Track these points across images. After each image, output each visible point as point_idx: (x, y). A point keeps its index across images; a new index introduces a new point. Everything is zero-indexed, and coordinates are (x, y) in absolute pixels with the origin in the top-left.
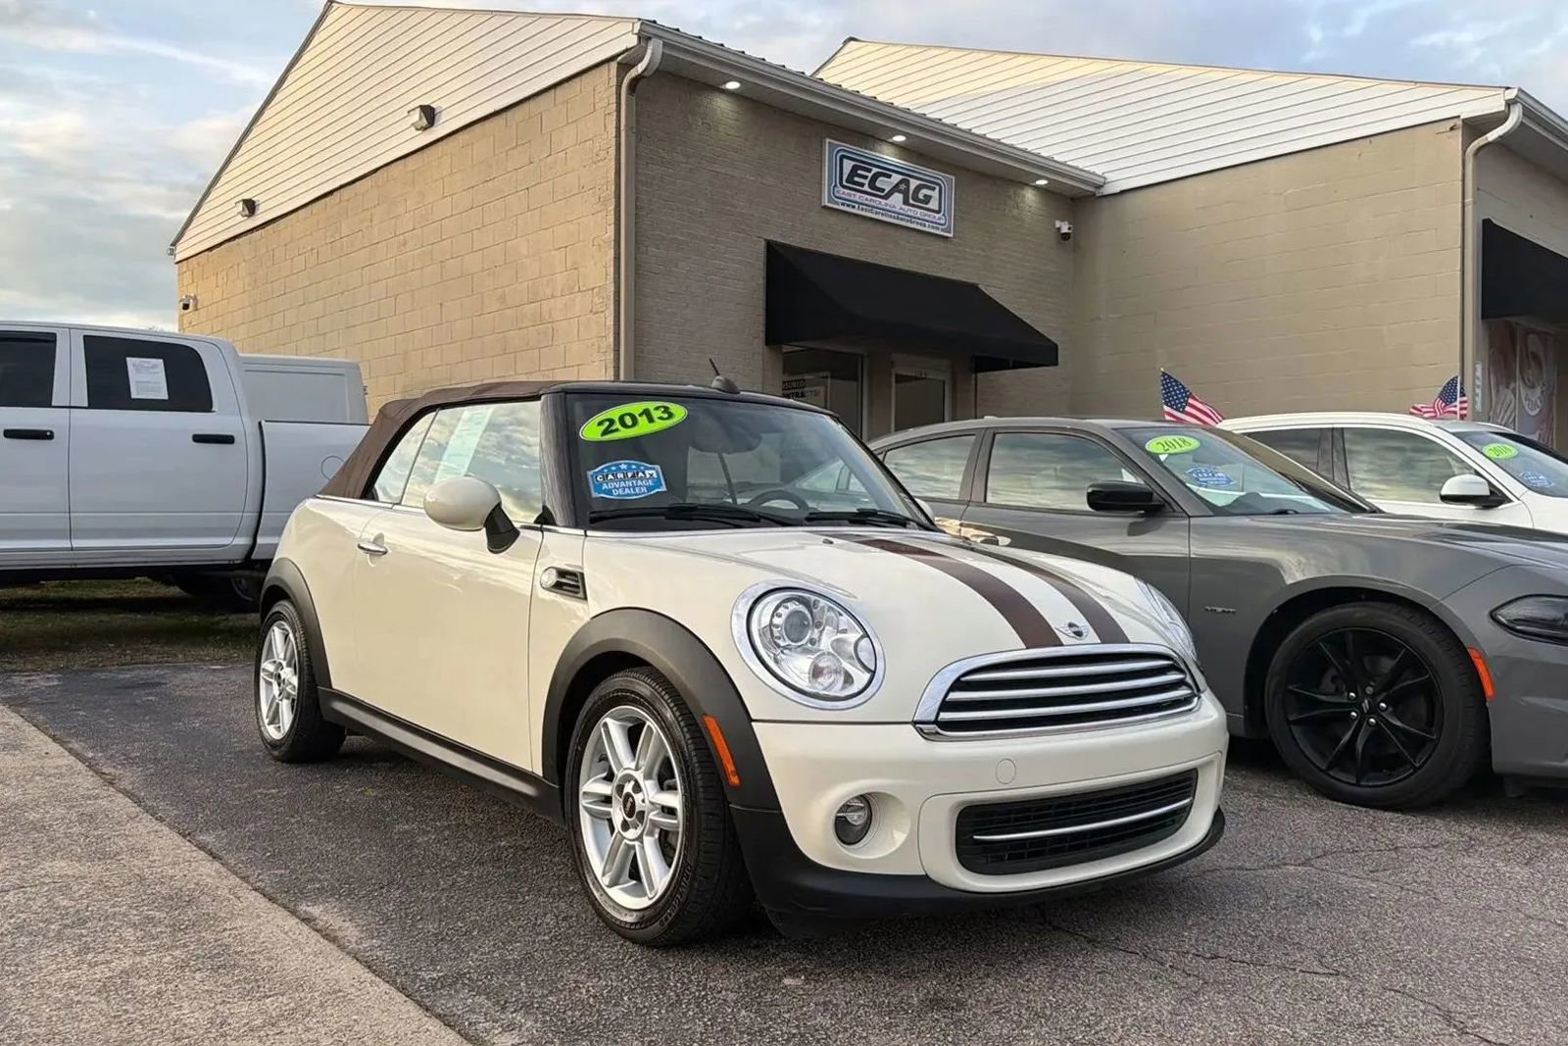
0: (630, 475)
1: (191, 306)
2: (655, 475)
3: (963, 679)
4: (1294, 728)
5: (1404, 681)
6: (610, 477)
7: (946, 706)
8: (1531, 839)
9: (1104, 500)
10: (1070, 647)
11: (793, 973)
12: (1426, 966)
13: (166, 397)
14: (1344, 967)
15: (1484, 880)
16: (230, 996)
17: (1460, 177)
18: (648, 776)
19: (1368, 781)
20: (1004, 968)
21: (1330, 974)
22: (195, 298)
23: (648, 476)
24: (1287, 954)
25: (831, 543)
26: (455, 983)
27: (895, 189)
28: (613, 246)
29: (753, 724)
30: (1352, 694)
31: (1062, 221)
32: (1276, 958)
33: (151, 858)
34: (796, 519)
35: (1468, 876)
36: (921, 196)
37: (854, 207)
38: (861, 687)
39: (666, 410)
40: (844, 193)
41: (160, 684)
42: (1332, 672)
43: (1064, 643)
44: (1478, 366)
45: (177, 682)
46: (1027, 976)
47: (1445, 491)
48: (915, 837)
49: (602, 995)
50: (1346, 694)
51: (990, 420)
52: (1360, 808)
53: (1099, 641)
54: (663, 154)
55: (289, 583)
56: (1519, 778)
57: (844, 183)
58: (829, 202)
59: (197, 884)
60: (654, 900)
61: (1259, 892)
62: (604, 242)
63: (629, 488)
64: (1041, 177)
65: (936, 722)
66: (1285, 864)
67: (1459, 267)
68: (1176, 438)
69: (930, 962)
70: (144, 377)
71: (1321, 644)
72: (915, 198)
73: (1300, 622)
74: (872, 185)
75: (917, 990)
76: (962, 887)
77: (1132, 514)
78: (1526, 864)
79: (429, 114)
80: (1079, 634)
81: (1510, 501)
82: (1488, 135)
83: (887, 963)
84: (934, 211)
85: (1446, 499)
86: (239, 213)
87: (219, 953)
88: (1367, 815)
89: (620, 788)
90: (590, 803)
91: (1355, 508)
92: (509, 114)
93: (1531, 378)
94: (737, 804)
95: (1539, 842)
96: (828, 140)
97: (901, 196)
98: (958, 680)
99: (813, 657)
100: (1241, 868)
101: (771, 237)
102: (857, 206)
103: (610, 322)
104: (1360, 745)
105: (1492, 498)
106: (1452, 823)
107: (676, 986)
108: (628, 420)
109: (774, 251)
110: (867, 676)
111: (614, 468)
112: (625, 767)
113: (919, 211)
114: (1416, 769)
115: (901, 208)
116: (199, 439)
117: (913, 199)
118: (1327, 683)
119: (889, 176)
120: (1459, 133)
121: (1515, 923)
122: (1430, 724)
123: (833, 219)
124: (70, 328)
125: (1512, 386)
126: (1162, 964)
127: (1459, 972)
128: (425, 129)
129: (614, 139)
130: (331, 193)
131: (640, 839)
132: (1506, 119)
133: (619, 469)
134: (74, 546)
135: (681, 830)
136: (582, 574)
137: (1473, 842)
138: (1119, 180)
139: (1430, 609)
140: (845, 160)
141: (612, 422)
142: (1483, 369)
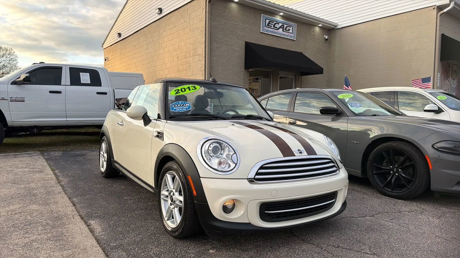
0: (182, 105)
1: (107, 60)
2: (189, 105)
3: (263, 166)
4: (374, 175)
5: (406, 164)
6: (176, 106)
7: (257, 174)
8: (441, 210)
9: (325, 111)
10: (298, 156)
11: (213, 248)
12: (402, 252)
13: (90, 83)
14: (377, 252)
15: (425, 223)
16: (56, 250)
17: (436, 22)
18: (176, 191)
19: (394, 191)
20: (274, 249)
21: (372, 254)
22: (108, 58)
23: (187, 105)
24: (360, 247)
25: (234, 125)
26: (119, 247)
27: (280, 27)
28: (204, 43)
29: (201, 178)
30: (391, 167)
31: (326, 35)
32: (357, 248)
33: (58, 205)
34: (227, 118)
35: (420, 222)
36: (287, 29)
37: (269, 32)
38: (232, 168)
39: (195, 87)
40: (266, 29)
41: (85, 155)
42: (386, 160)
43: (296, 155)
44: (438, 74)
45: (90, 154)
46: (281, 252)
47: (425, 109)
48: (246, 211)
49: (157, 254)
50: (390, 167)
51: (298, 89)
52: (392, 199)
53: (307, 155)
54: (218, 19)
55: (105, 132)
56: (439, 192)
57: (266, 26)
58: (262, 31)
59: (65, 214)
60: (177, 225)
61: (356, 226)
62: (202, 42)
63: (181, 109)
64: (320, 24)
65: (254, 178)
66: (366, 216)
67: (434, 47)
68: (347, 94)
69: (254, 246)
70: (84, 78)
71: (383, 152)
72: (286, 30)
73: (377, 146)
74: (274, 26)
75: (247, 255)
76: (260, 226)
77: (333, 115)
78: (438, 218)
79: (161, 10)
80: (301, 153)
81: (444, 112)
82: (444, 10)
83: (241, 246)
84: (291, 33)
85: (425, 111)
86: (117, 36)
87: (60, 235)
88: (394, 201)
89: (170, 194)
90: (163, 197)
91: (397, 114)
92: (180, 9)
93: (454, 77)
94: (196, 201)
95: (443, 211)
96: (262, 15)
97: (282, 29)
98: (262, 166)
99: (219, 159)
100: (353, 217)
101: (247, 41)
102: (270, 32)
103: (204, 63)
104: (393, 181)
105: (439, 111)
106: (419, 204)
107: (178, 251)
108: (183, 90)
109: (247, 44)
110: (234, 165)
111: (177, 103)
112: (171, 188)
113: (287, 33)
114: (409, 189)
115: (282, 32)
116: (98, 93)
117: (285, 30)
118: (384, 164)
119: (279, 24)
120: (436, 10)
121: (432, 238)
122: (413, 175)
123: (263, 35)
124: (66, 65)
125: (448, 79)
126: (322, 249)
127: (412, 255)
128: (160, 14)
129: (205, 15)
130: (138, 31)
131: (174, 208)
132: (449, 6)
133: (179, 104)
134: (67, 120)
135: (183, 207)
136: (163, 133)
137: (423, 210)
138: (341, 24)
139: (414, 144)
140: (267, 20)
141: (178, 90)
142: (440, 74)
